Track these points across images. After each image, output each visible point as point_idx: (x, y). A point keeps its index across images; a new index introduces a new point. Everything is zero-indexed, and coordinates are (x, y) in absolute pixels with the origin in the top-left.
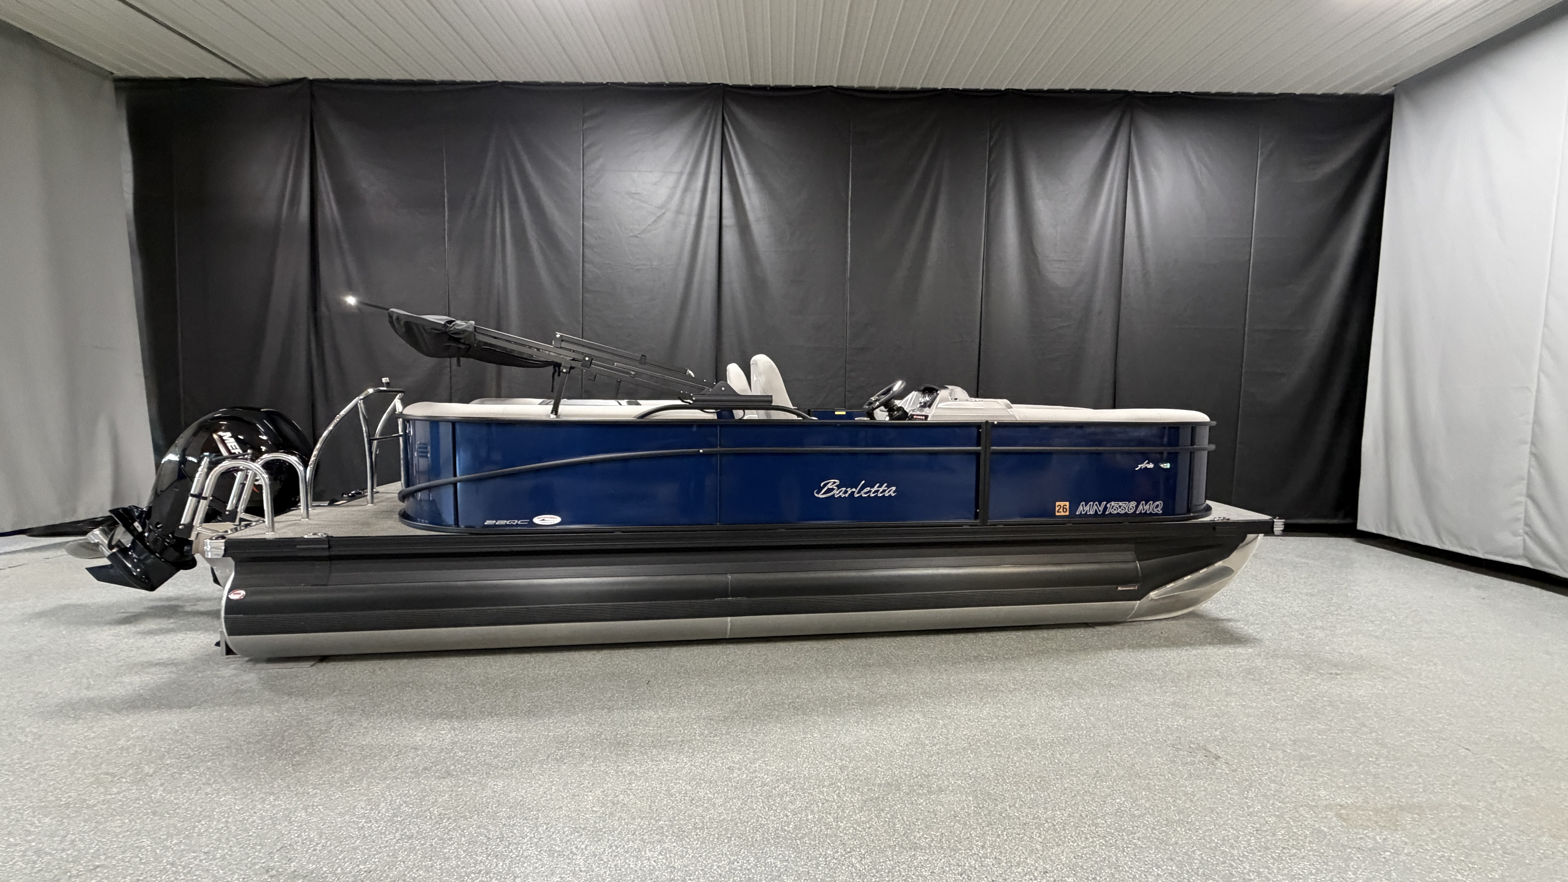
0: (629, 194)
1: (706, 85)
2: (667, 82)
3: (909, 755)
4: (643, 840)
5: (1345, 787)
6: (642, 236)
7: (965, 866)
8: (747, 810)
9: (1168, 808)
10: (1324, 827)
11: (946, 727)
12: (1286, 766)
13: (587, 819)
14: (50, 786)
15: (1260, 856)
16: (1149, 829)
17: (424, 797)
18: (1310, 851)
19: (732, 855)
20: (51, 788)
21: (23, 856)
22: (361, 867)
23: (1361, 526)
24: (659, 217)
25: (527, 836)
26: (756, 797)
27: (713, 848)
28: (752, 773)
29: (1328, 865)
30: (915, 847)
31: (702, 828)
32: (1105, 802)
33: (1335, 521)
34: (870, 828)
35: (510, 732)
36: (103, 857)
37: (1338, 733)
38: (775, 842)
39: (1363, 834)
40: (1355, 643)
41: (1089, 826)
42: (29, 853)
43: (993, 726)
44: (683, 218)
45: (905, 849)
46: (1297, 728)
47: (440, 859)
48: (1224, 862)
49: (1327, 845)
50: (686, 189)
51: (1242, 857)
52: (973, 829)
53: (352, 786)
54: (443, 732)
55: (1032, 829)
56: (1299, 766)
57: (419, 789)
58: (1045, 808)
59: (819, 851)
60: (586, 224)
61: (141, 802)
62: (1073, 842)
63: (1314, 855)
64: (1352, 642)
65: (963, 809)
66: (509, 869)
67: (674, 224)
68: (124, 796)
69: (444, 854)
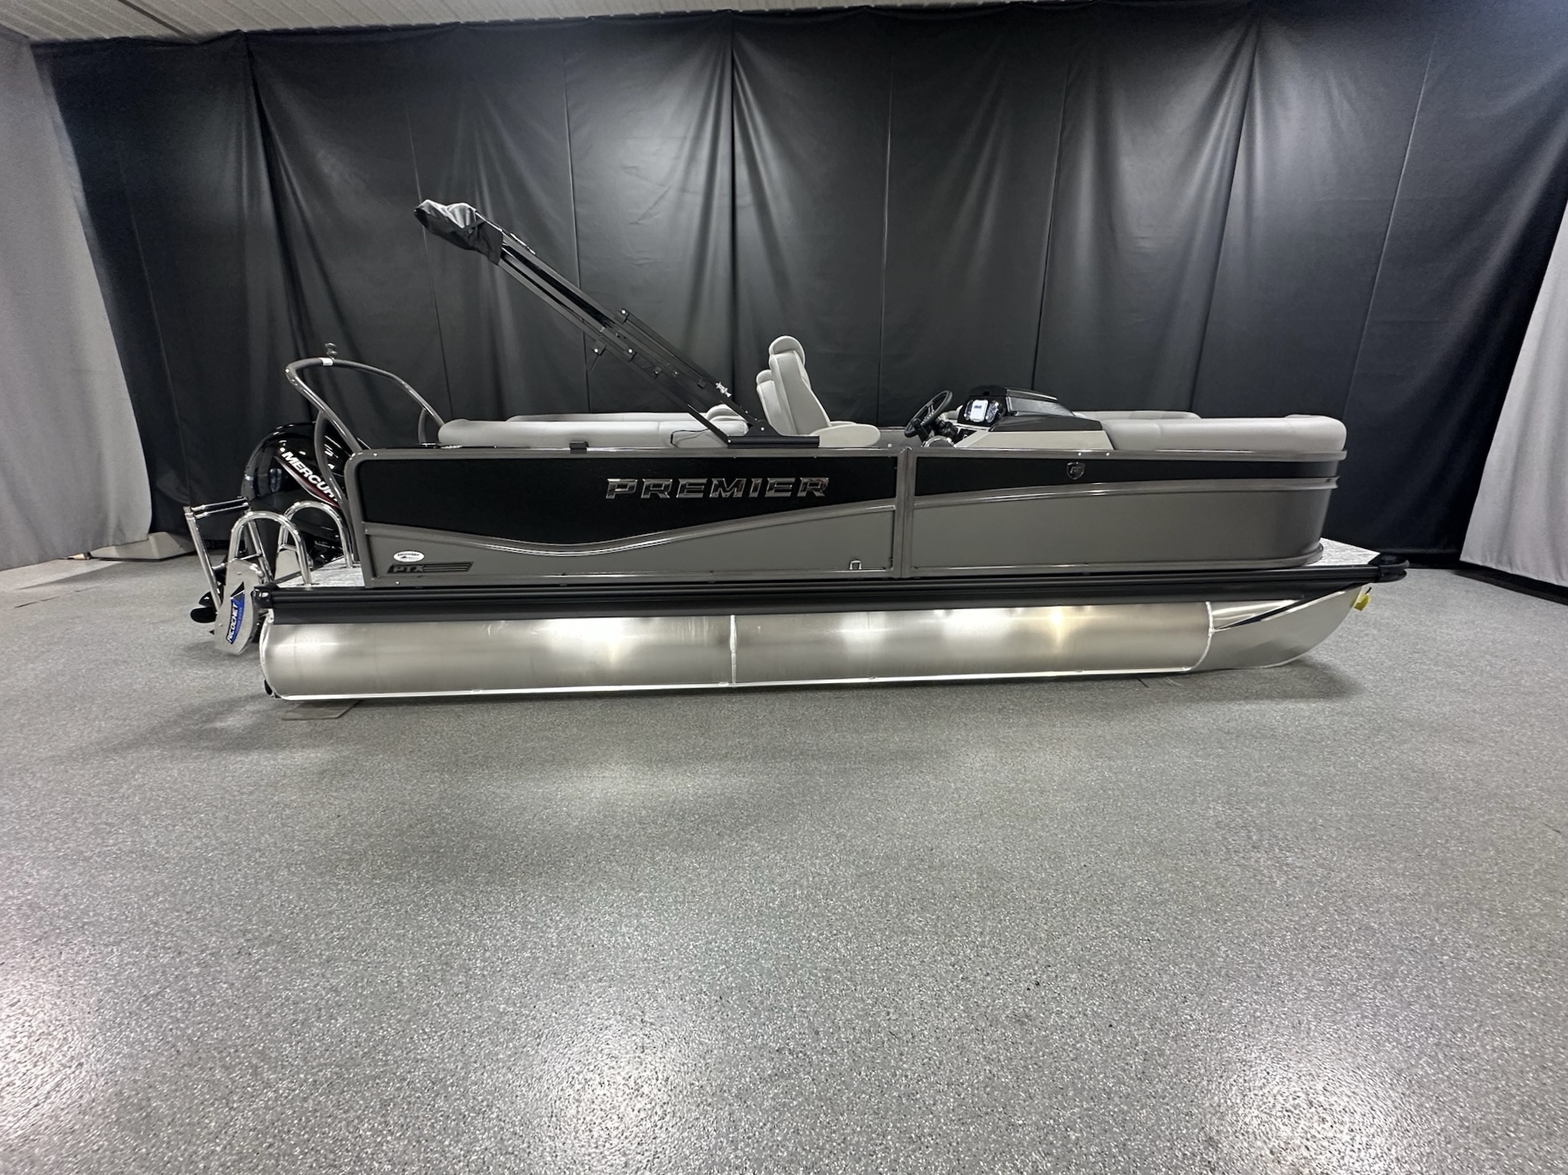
0: (625, 168)
1: (709, 13)
2: (662, 12)
3: (913, 824)
4: (620, 914)
5: (1403, 874)
6: (642, 222)
7: (959, 954)
8: (732, 882)
9: (1195, 894)
10: (1375, 923)
11: (958, 792)
12: (1339, 847)
13: (566, 888)
14: (51, 835)
15: (1295, 955)
16: (1171, 919)
17: (405, 857)
18: (1353, 951)
19: (710, 934)
20: (52, 838)
21: (19, 909)
22: (335, 933)
23: (1464, 558)
24: (662, 197)
25: (502, 904)
26: (744, 868)
27: (692, 925)
28: (743, 840)
29: (1372, 969)
30: (908, 931)
31: (683, 903)
32: (1124, 884)
33: (1434, 551)
34: (860, 907)
35: (499, 787)
36: (91, 914)
37: (1405, 808)
38: (758, 920)
39: (1419, 933)
40: (1438, 699)
41: (1103, 913)
42: (24, 908)
43: (1010, 792)
44: (688, 197)
45: (896, 933)
46: (1357, 802)
47: (413, 926)
48: (1253, 962)
49: (1376, 945)
50: (692, 158)
51: (1273, 956)
52: (973, 912)
53: (337, 844)
54: (432, 786)
55: (1038, 914)
56: (1354, 848)
57: (401, 848)
58: (1056, 890)
59: (803, 932)
60: (578, 209)
61: (134, 856)
62: (1083, 932)
63: (1357, 957)
64: (1435, 697)
65: (964, 888)
66: (481, 940)
67: (679, 205)
68: (119, 849)
69: (418, 922)
